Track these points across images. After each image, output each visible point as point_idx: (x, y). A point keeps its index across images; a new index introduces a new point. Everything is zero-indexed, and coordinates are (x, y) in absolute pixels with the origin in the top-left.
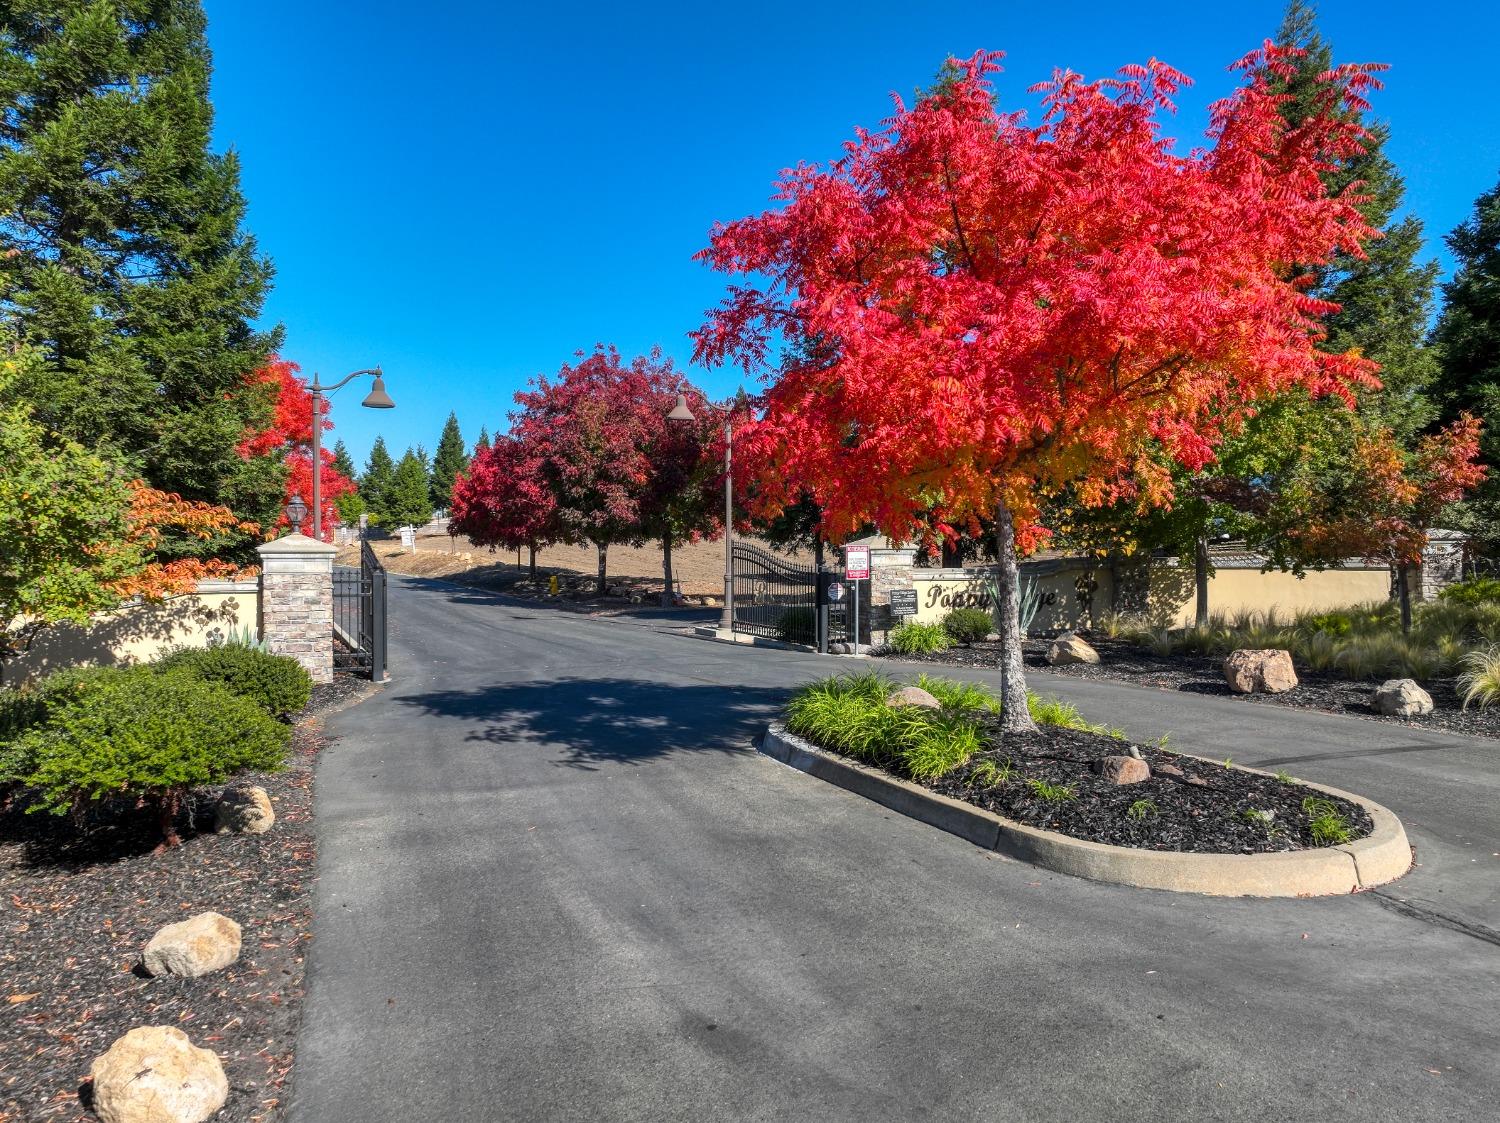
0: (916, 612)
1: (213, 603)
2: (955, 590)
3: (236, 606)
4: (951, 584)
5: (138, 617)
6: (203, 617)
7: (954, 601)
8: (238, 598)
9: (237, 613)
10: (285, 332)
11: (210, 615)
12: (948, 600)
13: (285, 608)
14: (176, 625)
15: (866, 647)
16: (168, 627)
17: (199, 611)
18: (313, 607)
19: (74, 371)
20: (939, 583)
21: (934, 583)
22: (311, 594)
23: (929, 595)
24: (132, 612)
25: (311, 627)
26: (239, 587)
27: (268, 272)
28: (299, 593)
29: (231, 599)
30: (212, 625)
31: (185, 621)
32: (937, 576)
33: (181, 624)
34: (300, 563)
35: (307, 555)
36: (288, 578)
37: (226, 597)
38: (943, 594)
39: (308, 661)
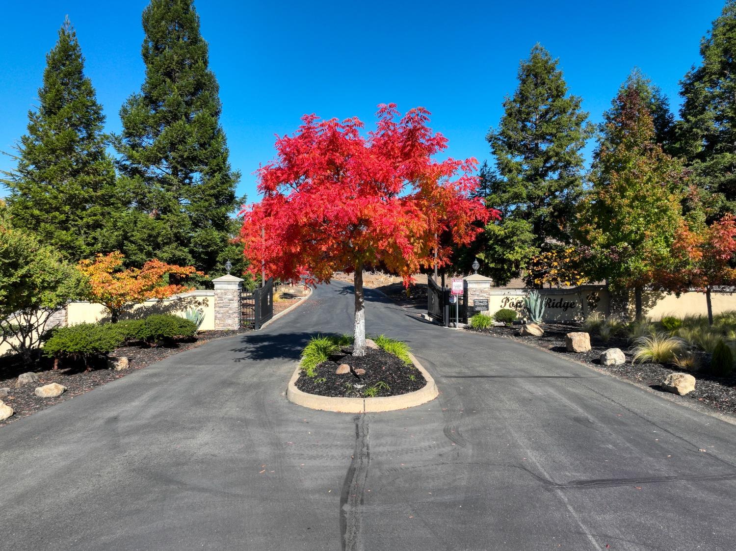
0: (488, 310)
1: (200, 299)
2: (517, 300)
3: (208, 301)
4: (515, 297)
5: (176, 304)
6: (197, 304)
7: (517, 304)
8: (208, 298)
9: (208, 303)
10: (247, 197)
11: (199, 304)
12: (513, 304)
13: (222, 302)
14: (188, 307)
15: (463, 325)
16: (186, 307)
17: (196, 302)
18: (231, 302)
19: (163, 219)
20: (508, 296)
21: (506, 296)
22: (231, 297)
23: (502, 302)
24: (174, 302)
25: (230, 309)
26: (208, 294)
27: (238, 176)
28: (227, 296)
29: (206, 298)
30: (200, 307)
31: (191, 306)
32: (506, 293)
33: (190, 307)
34: (227, 286)
35: (229, 283)
36: (222, 291)
37: (204, 298)
38: (510, 301)
39: (230, 321)
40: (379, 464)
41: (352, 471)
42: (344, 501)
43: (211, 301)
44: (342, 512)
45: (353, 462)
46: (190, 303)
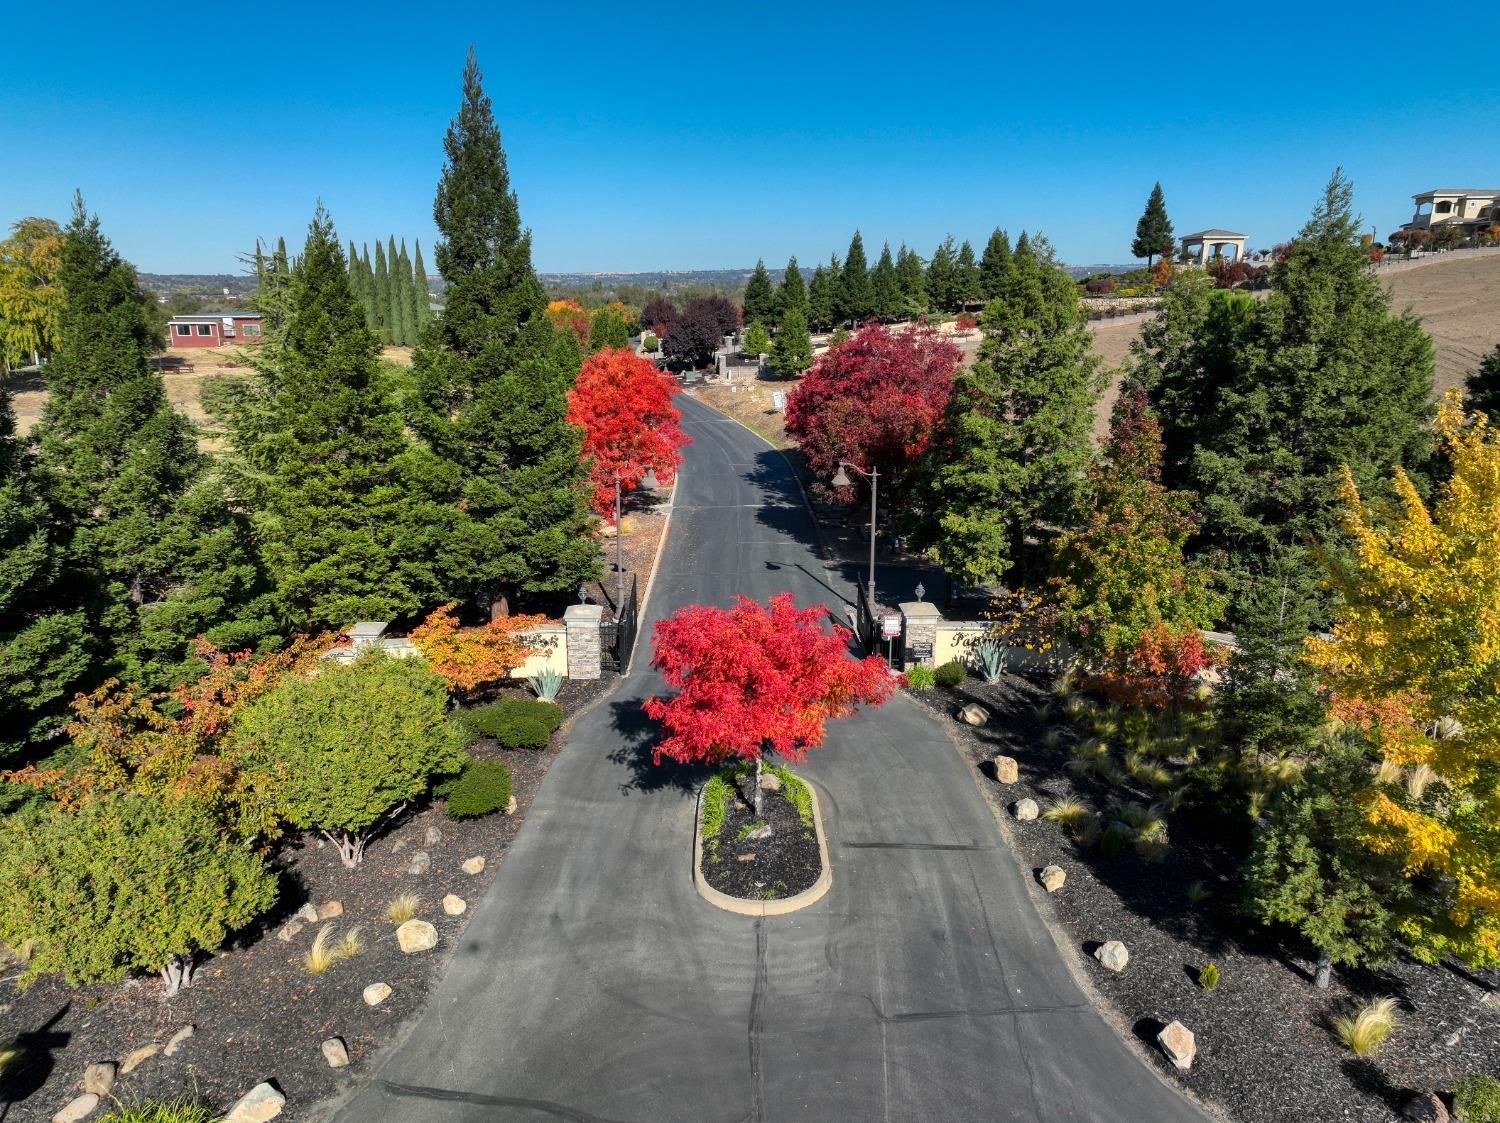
0: (930, 659)
1: (547, 637)
2: (974, 636)
3: (557, 639)
4: (971, 633)
6: (543, 644)
7: (973, 644)
8: (558, 636)
9: (557, 642)
11: (546, 643)
12: (968, 644)
13: (576, 643)
14: (531, 647)
17: (542, 641)
18: (592, 643)
20: (962, 632)
21: (958, 633)
22: (588, 638)
23: (954, 639)
25: (589, 653)
26: (557, 630)
28: (583, 637)
29: (555, 636)
30: (547, 648)
31: (535, 646)
32: (960, 627)
34: (583, 625)
35: (586, 619)
36: (577, 630)
37: (552, 635)
38: (964, 640)
39: (589, 668)
40: (773, 990)
41: (755, 997)
42: (750, 1028)
43: (562, 639)
44: (750, 1038)
45: (756, 987)
46: (533, 642)
